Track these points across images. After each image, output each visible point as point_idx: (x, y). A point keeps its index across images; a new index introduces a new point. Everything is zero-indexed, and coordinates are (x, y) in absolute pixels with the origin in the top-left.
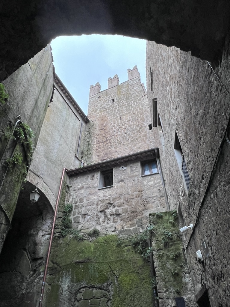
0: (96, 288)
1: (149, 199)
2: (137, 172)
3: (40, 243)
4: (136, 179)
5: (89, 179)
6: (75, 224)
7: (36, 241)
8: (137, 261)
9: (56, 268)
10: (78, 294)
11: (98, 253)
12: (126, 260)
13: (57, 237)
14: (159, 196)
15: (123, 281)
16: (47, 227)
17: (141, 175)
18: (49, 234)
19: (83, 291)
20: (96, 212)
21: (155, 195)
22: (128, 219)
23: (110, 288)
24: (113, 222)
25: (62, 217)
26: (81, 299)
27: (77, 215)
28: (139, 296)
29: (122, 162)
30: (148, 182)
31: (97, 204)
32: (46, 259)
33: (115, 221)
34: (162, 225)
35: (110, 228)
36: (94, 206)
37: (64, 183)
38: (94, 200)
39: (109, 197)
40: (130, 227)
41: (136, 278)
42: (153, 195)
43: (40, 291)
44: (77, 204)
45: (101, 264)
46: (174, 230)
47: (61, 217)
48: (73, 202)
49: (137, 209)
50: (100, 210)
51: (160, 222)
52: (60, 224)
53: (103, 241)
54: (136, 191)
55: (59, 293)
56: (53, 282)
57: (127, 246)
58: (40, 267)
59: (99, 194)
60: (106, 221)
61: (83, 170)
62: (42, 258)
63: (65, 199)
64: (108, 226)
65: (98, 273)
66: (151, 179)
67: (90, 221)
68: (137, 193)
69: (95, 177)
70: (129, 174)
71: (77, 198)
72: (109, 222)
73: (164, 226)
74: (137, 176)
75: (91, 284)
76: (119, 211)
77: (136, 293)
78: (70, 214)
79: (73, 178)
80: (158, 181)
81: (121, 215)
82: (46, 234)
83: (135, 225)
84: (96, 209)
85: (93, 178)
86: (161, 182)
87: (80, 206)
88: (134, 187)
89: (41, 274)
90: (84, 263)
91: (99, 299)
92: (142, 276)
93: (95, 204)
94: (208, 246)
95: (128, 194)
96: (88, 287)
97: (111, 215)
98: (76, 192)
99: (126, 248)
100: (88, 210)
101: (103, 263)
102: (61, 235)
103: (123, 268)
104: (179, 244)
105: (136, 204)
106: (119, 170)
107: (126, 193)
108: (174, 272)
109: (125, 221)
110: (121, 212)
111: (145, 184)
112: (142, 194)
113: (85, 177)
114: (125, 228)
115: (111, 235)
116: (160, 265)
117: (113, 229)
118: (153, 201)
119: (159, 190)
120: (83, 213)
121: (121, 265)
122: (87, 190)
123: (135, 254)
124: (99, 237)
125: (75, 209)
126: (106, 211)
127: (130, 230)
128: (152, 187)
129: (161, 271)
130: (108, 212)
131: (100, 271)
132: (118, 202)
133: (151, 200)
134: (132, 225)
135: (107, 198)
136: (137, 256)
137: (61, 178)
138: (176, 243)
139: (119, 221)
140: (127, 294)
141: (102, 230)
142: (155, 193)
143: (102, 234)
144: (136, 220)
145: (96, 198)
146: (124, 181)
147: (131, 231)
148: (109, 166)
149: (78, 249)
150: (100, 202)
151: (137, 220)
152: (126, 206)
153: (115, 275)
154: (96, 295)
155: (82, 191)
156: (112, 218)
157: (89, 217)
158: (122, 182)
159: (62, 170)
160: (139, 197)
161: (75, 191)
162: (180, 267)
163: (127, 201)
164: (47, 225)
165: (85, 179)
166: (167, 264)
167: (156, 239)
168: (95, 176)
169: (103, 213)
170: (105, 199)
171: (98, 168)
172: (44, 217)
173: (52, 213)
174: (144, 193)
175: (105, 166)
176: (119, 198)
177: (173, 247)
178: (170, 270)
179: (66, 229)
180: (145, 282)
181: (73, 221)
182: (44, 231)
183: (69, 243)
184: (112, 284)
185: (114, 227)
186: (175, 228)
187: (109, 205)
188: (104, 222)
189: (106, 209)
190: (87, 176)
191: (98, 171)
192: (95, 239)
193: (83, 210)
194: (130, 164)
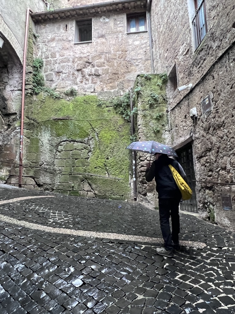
0: (77, 142)
1: (132, 62)
2: (121, 27)
3: (9, 98)
4: (120, 36)
5: (61, 30)
6: (47, 82)
7: (5, 96)
8: (117, 120)
9: (33, 124)
10: (59, 146)
11: (78, 112)
12: (107, 120)
13: (29, 93)
14: (144, 59)
15: (104, 137)
16: (16, 82)
17: (126, 32)
18: (19, 90)
19: (64, 144)
20: (72, 71)
21: (140, 57)
22: (109, 81)
23: (91, 142)
24: (92, 83)
25: (32, 73)
26: (62, 150)
27: (49, 72)
28: (118, 149)
29: (104, 12)
30: (134, 41)
31: (73, 61)
32: (21, 115)
33: (94, 81)
34: (150, 87)
35: (88, 88)
36: (70, 64)
37: (30, 30)
38: (69, 56)
39: (88, 54)
40: (111, 89)
41: (116, 134)
42: (138, 57)
43: (19, 143)
44: (49, 59)
45: (81, 122)
46: (161, 93)
47: (30, 73)
48: (43, 57)
49: (119, 71)
50: (77, 69)
51: (147, 83)
52: (31, 80)
53: (82, 101)
54: (118, 51)
55: (39, 145)
56: (32, 136)
57: (107, 107)
58: (14, 122)
59: (74, 49)
60: (84, 81)
61: (53, 16)
62: (16, 114)
63: (33, 51)
64: (86, 86)
65: (78, 130)
66: (138, 37)
67: (66, 80)
68: (120, 52)
69: (70, 28)
70: (112, 29)
71: (48, 52)
72: (87, 82)
73: (151, 89)
74: (121, 32)
75: (72, 139)
76: (99, 72)
77: (115, 147)
78: (41, 70)
79: (40, 26)
80: (145, 42)
81: (101, 77)
82: (15, 90)
83: (116, 88)
84: (72, 67)
85: (66, 28)
86: (149, 43)
87: (52, 61)
88: (117, 45)
89: (17, 128)
90: (64, 120)
91: (80, 150)
92: (122, 133)
93: (71, 61)
94: (211, 102)
95: (109, 53)
96: (69, 141)
97: (90, 75)
98: (46, 45)
99: (107, 109)
100: (63, 67)
101: (84, 121)
102: (34, 92)
103: (104, 126)
104: (163, 106)
105: (118, 66)
106: (100, 22)
107: (107, 52)
108: (156, 129)
109: (105, 83)
110: (100, 72)
111: (130, 43)
112: (126, 55)
113: (56, 25)
114: (105, 90)
115: (90, 95)
116: (144, 123)
117: (92, 90)
118: (137, 64)
119: (145, 52)
120: (56, 70)
121: (102, 123)
122: (60, 43)
123: (116, 114)
124: (77, 97)
125: (46, 65)
126: (84, 71)
127: (110, 92)
128: (138, 48)
129: (144, 128)
130: (86, 72)
131: (81, 128)
132: (97, 61)
133: (135, 63)
134: (112, 87)
135: (85, 55)
136: (118, 116)
137: (26, 22)
138: (160, 105)
139: (98, 83)
140: (107, 147)
141: (79, 90)
142: (140, 55)
143: (81, 94)
144: (116, 83)
145: (72, 54)
146: (105, 36)
147: (112, 93)
148: (87, 14)
149: (55, 106)
150: (76, 60)
151: (118, 83)
152: (107, 67)
153: (96, 132)
154: (77, 147)
155: (54, 44)
156: (90, 78)
157: (64, 75)
158: (103, 38)
159: (25, 10)
160: (122, 58)
161: (44, 44)
162: (161, 126)
163: (108, 61)
164: (15, 80)
165: (56, 28)
166: (150, 123)
167: (142, 100)
168: (69, 26)
169: (80, 72)
170: (82, 56)
171: (73, 16)
172: (10, 71)
173: (20, 66)
174: (128, 54)
175: (82, 14)
176: (99, 56)
177: (158, 108)
178: (153, 128)
179: (38, 86)
180: (124, 138)
181: (45, 79)
182: (12, 86)
183: (44, 101)
184: (93, 139)
185: (93, 88)
186: (162, 91)
187: (88, 64)
188: (82, 82)
189: (84, 68)
190: (58, 25)
191: (73, 20)
192: (73, 98)
193: (57, 67)
194: (114, 15)
